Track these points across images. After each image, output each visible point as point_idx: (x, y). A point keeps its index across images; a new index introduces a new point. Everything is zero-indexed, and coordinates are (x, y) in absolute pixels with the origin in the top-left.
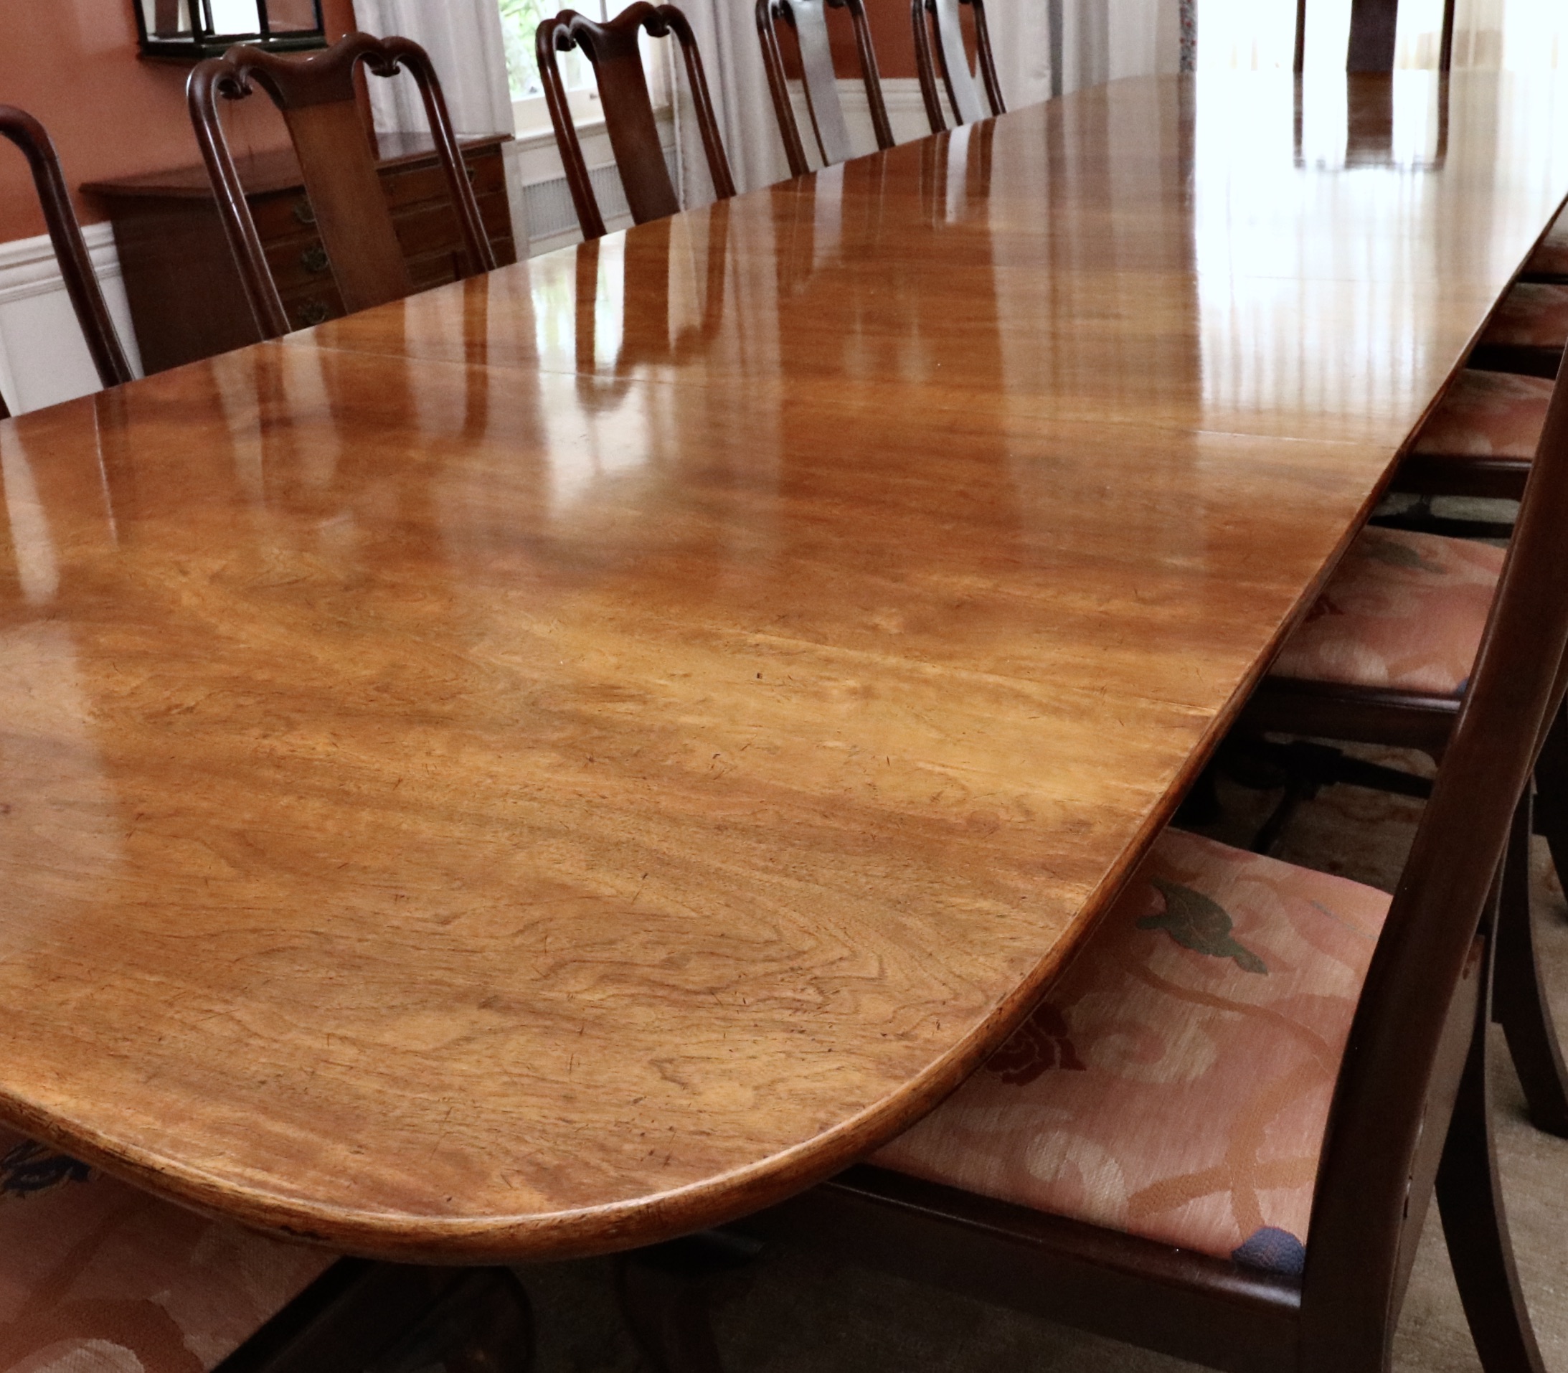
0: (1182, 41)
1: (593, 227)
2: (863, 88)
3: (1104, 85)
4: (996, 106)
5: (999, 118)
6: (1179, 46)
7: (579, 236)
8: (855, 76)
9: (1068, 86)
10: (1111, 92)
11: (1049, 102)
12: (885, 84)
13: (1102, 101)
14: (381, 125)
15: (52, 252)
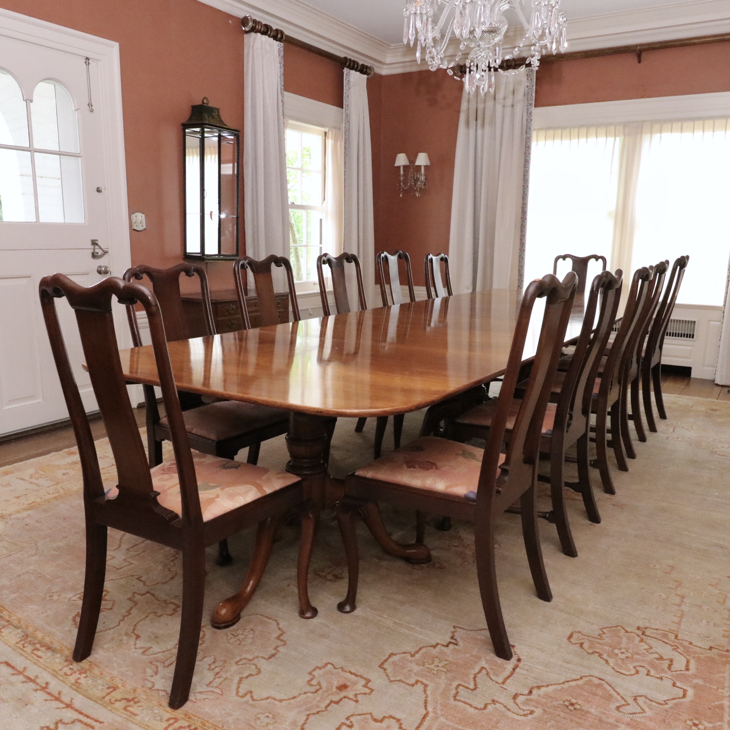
0: (518, 280)
1: (327, 314)
2: (408, 289)
3: (491, 290)
4: (450, 293)
5: (451, 297)
6: (517, 282)
7: (323, 315)
8: (406, 285)
9: (478, 289)
10: (493, 292)
11: (472, 293)
12: (415, 288)
13: (490, 295)
14: (250, 286)
15: (146, 316)
